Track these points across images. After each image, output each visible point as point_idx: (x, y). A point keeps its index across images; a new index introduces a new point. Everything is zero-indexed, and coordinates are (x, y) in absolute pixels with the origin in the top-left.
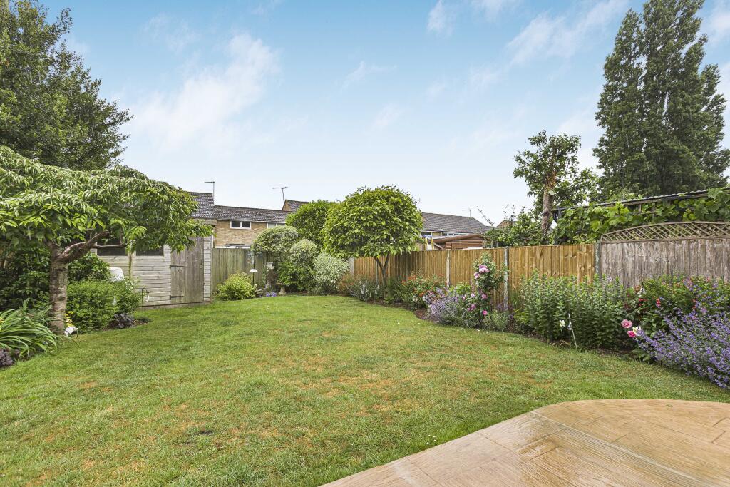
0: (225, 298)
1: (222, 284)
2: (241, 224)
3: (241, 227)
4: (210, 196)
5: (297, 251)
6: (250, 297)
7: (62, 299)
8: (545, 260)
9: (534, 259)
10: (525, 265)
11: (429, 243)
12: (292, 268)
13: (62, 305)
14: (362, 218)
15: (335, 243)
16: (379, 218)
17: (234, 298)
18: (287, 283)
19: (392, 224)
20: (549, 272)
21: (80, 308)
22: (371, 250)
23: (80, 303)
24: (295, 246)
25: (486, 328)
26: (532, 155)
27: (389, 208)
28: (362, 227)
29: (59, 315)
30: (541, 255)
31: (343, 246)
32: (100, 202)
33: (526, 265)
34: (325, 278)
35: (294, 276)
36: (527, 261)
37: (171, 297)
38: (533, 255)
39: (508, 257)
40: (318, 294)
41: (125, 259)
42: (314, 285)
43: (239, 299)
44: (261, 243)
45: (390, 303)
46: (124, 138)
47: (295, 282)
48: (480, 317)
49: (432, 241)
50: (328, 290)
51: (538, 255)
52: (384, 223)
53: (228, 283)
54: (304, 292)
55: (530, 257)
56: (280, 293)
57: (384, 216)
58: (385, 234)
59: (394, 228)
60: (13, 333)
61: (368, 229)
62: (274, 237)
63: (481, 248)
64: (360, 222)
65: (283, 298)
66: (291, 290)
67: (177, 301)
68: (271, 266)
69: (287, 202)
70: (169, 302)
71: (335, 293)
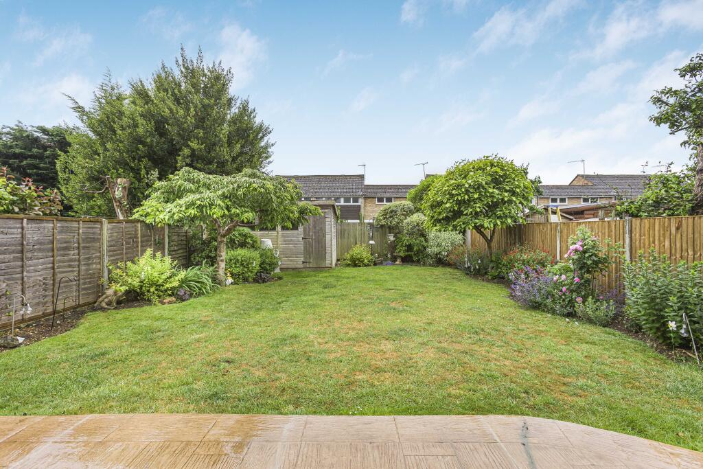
0: (349, 265)
1: (348, 253)
2: (385, 200)
3: (385, 203)
4: (361, 177)
5: (408, 224)
6: (368, 265)
7: (222, 261)
8: (684, 235)
9: (667, 234)
10: (654, 242)
11: (554, 213)
12: (406, 239)
13: (223, 265)
14: (453, 192)
15: (433, 217)
16: (471, 190)
17: (355, 265)
18: (402, 254)
19: (487, 196)
20: (691, 253)
21: (235, 267)
22: (464, 224)
23: (235, 264)
24: (408, 219)
25: (579, 318)
26: (676, 92)
27: (483, 180)
28: (454, 200)
29: (221, 272)
30: (678, 229)
31: (439, 221)
32: (226, 197)
33: (657, 242)
34: (436, 250)
35: (410, 247)
36: (657, 238)
37: (303, 262)
38: (666, 229)
39: (631, 232)
40: (430, 265)
41: (274, 233)
42: (428, 256)
43: (360, 266)
44: (381, 218)
45: (493, 279)
46: (273, 145)
47: (410, 253)
48: (571, 303)
49: (558, 211)
50: (440, 262)
51: (673, 230)
52: (476, 196)
53: (351, 252)
54: (418, 262)
55: (662, 232)
56: (397, 263)
57: (478, 188)
58: (478, 207)
59: (490, 200)
60: (193, 281)
61: (459, 203)
62: (392, 212)
63: (597, 220)
64: (452, 196)
65: (400, 267)
66: (407, 260)
67: (308, 266)
68: (392, 238)
69: (428, 176)
70: (302, 266)
71: (448, 264)
